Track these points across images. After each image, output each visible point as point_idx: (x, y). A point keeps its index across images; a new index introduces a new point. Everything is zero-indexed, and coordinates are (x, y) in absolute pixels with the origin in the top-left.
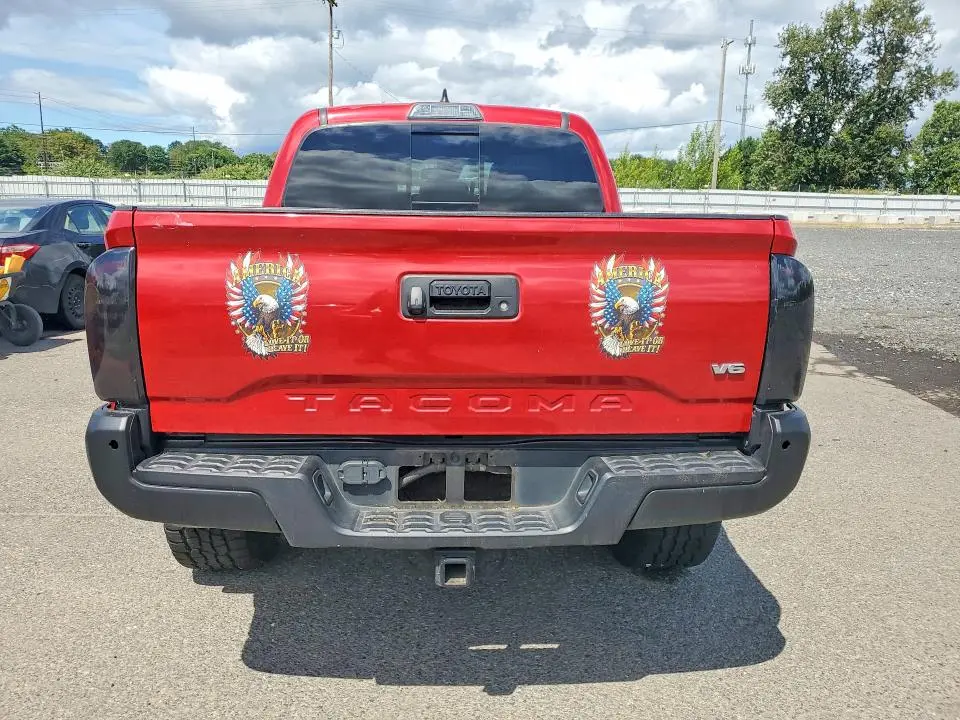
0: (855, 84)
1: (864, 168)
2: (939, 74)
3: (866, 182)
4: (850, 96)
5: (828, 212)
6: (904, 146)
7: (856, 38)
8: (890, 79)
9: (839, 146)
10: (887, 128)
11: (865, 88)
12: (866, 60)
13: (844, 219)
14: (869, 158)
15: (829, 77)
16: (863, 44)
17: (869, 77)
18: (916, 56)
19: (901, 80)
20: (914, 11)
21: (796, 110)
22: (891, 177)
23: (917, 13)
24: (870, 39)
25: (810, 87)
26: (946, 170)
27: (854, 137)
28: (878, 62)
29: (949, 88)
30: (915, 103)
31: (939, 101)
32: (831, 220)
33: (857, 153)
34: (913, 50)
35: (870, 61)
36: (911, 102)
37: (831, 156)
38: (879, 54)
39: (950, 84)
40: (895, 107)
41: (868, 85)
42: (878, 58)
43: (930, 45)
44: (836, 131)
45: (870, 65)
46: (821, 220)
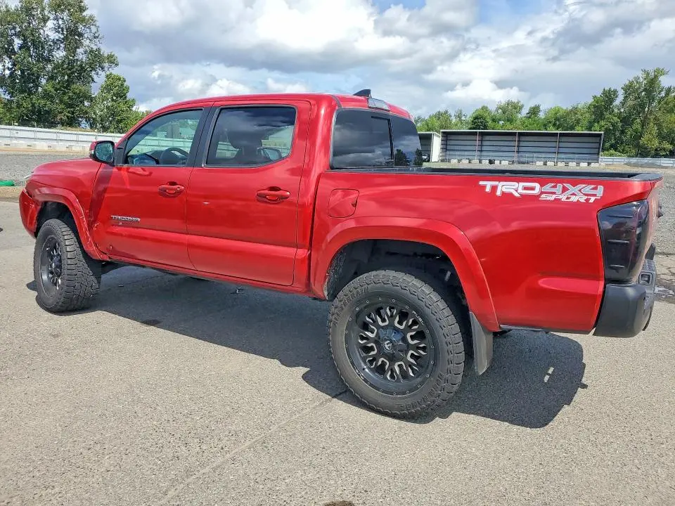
0: (50, 51)
1: (69, 112)
2: (106, 55)
3: (71, 122)
4: (48, 61)
5: (61, 143)
6: (91, 99)
7: (45, 20)
8: (74, 52)
9: (47, 95)
10: (78, 86)
11: (58, 56)
12: (53, 36)
13: (73, 148)
14: (70, 106)
15: (30, 44)
16: (50, 24)
17: (58, 49)
18: (88, 40)
19: (81, 55)
20: (82, 9)
21: (8, 64)
22: (88, 120)
23: (84, 11)
24: (55, 22)
25: (16, 48)
26: (119, 118)
27: (56, 90)
28: (63, 39)
29: (113, 65)
30: (93, 72)
31: (108, 73)
32: (64, 149)
33: (61, 101)
34: (86, 35)
35: (57, 38)
36: (91, 71)
37: (43, 102)
38: (63, 34)
39: (113, 63)
40: (80, 73)
41: (60, 54)
42: (63, 37)
43: (97, 35)
44: (43, 84)
45: (57, 40)
46: (58, 149)
